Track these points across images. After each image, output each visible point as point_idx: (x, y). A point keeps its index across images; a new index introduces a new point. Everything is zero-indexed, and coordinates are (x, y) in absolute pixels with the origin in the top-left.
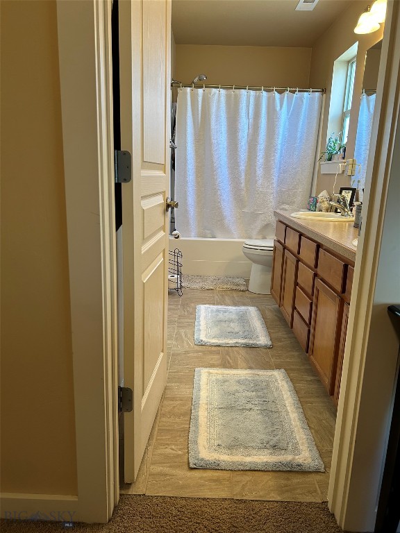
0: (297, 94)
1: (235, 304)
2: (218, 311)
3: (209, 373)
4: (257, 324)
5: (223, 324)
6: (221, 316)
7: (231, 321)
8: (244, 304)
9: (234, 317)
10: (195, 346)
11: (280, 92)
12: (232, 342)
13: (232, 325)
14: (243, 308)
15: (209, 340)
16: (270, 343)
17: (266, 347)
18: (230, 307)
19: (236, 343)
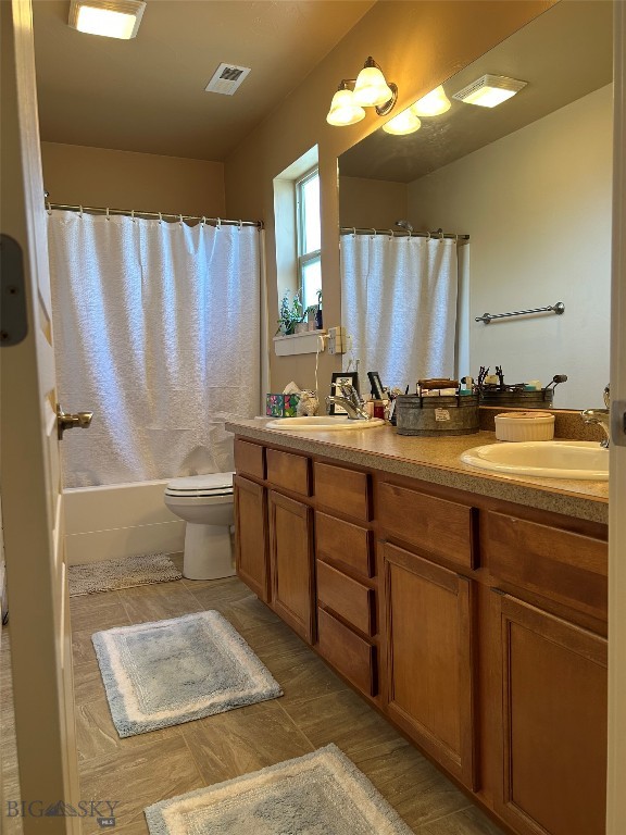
0: (219, 229)
1: (172, 614)
2: (143, 637)
3: (184, 812)
4: (234, 649)
5: (167, 668)
6: (154, 648)
7: (179, 654)
8: (190, 609)
9: (180, 642)
10: (123, 743)
11: (191, 224)
12: (200, 704)
13: (185, 663)
14: (191, 618)
15: (150, 718)
16: (276, 686)
17: (272, 698)
18: (165, 623)
19: (212, 705)
